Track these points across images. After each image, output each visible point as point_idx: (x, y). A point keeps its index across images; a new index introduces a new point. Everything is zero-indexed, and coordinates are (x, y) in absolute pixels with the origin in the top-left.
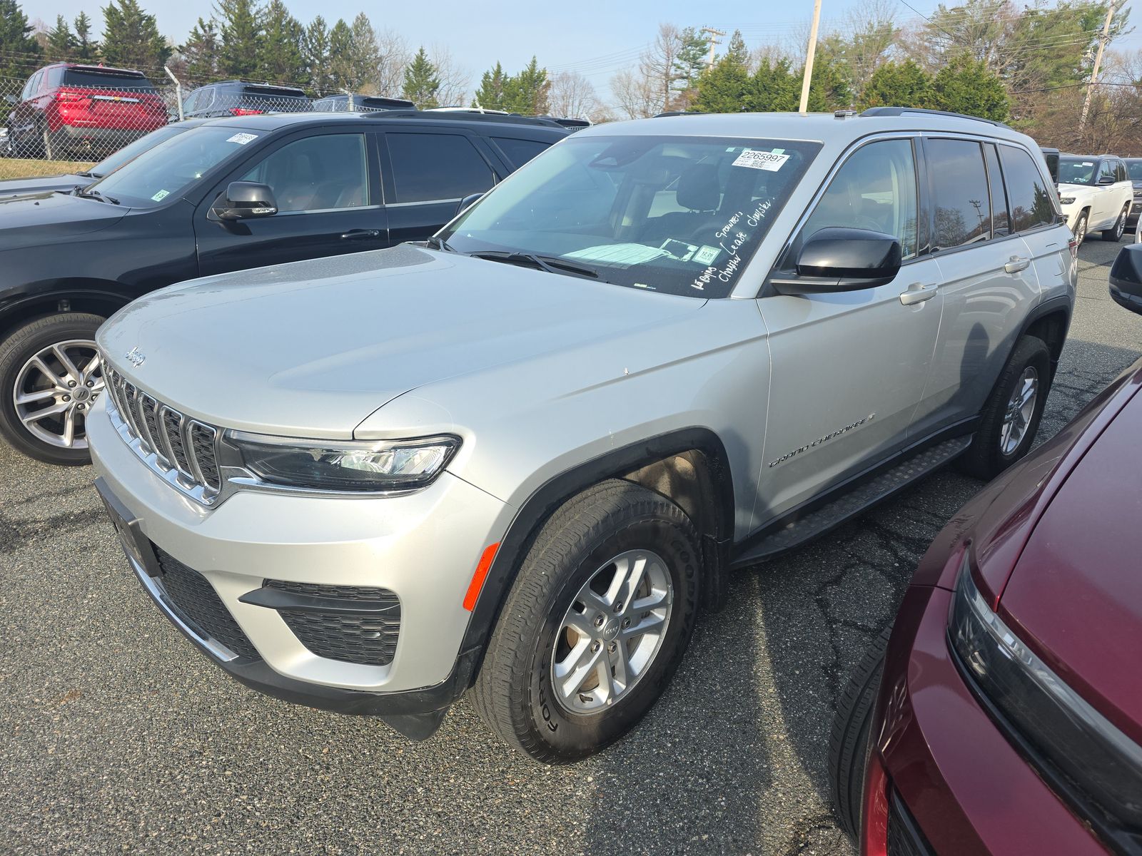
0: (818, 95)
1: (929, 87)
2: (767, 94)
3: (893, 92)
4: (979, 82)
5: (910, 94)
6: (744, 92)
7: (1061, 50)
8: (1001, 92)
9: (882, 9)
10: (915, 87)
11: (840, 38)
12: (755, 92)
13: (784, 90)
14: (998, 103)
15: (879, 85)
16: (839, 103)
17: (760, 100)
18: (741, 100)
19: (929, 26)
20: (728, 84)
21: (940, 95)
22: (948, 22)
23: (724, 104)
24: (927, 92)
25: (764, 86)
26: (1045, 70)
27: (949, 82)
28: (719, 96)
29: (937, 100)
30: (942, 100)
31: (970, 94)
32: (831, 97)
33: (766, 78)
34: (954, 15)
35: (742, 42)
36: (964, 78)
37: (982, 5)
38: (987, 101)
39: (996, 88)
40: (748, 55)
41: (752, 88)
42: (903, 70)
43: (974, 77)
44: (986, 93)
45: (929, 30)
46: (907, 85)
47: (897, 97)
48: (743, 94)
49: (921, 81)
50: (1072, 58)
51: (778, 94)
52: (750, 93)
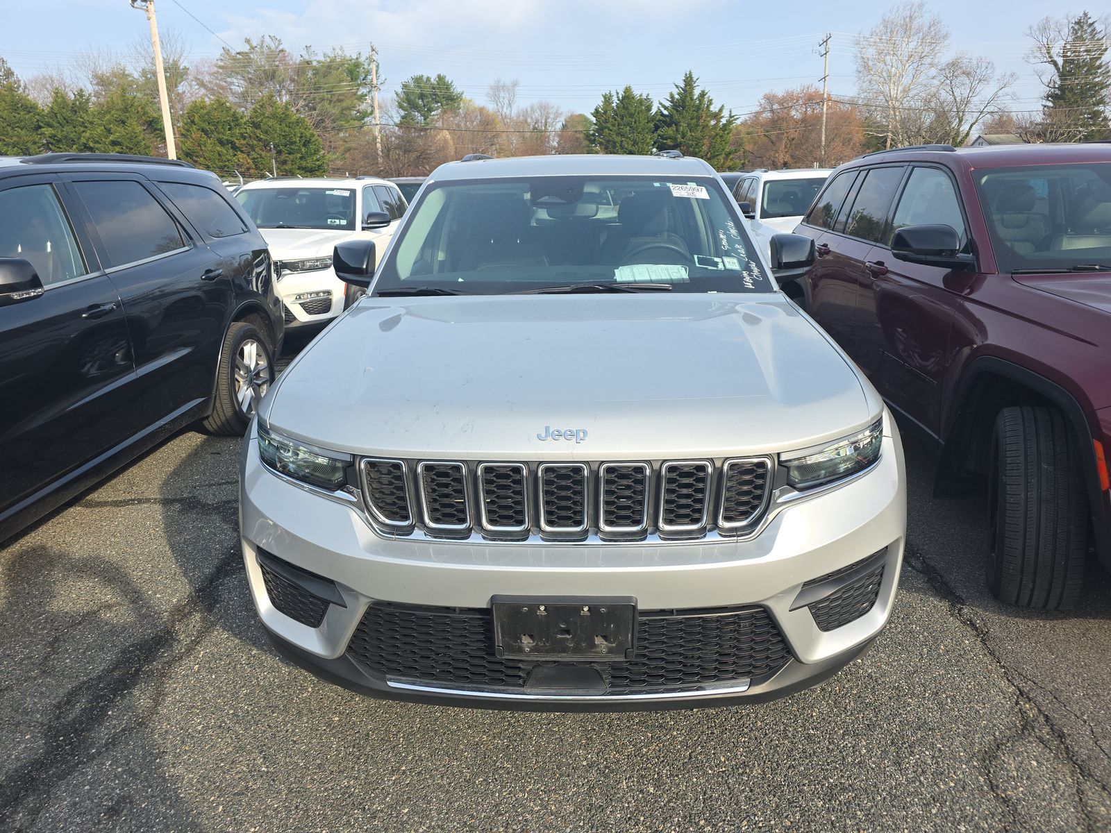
0: (134, 129)
1: (245, 124)
2: (71, 127)
3: (213, 128)
4: (288, 120)
5: (229, 129)
6: (42, 125)
7: (340, 95)
8: (309, 130)
9: (168, 47)
10: (232, 124)
11: (126, 72)
12: (56, 124)
13: (91, 123)
14: (310, 140)
15: (196, 120)
16: (158, 138)
17: (65, 133)
18: (39, 132)
19: (220, 67)
20: (18, 116)
21: (258, 132)
22: (238, 63)
23: (19, 137)
24: (246, 129)
25: (65, 119)
26: (334, 111)
27: (262, 120)
28: (9, 128)
29: (257, 137)
30: (262, 137)
31: (285, 132)
32: (147, 131)
33: (65, 110)
34: (240, 59)
35: (10, 69)
36: (274, 116)
37: (263, 52)
38: (301, 137)
39: (305, 127)
40: (22, 85)
41: (51, 120)
42: (215, 107)
43: (283, 116)
44: (298, 130)
45: (221, 71)
46: (224, 122)
47: (218, 133)
48: (40, 127)
49: (235, 118)
50: (350, 103)
51: (86, 127)
52: (49, 125)
